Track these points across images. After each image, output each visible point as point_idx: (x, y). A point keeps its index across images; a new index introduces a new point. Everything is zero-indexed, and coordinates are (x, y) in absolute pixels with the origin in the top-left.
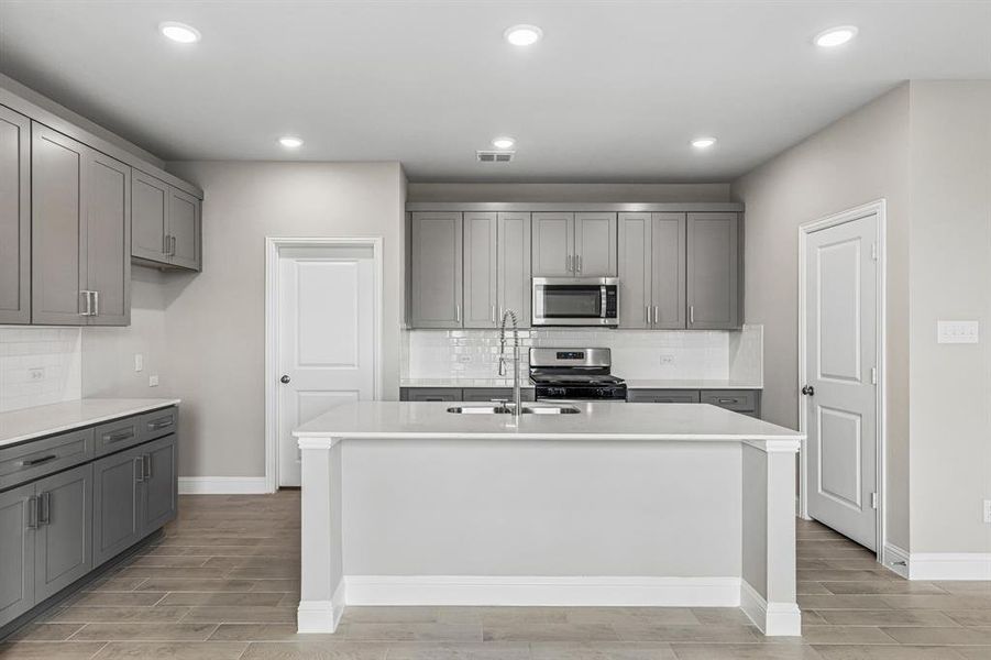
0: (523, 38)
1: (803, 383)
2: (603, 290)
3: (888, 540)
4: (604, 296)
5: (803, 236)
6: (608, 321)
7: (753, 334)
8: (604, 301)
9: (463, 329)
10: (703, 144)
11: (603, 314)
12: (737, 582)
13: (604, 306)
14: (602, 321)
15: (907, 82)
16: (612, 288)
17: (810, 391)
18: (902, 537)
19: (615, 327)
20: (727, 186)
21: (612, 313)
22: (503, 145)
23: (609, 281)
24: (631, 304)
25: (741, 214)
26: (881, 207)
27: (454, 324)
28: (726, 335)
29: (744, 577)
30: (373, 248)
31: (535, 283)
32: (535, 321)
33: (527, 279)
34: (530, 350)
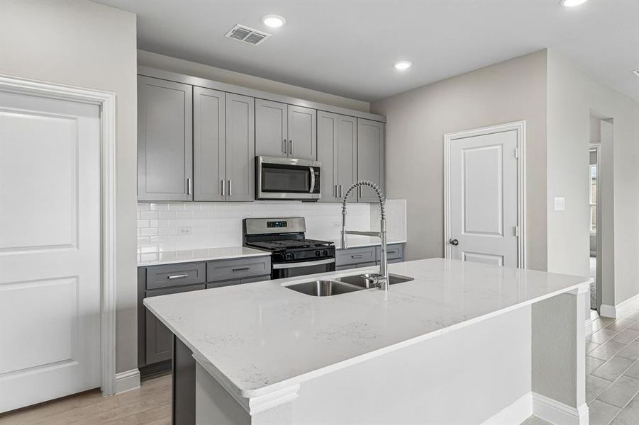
1: (449, 236)
2: (312, 170)
4: (313, 176)
5: (448, 141)
6: (315, 196)
7: (396, 208)
8: (313, 180)
9: (193, 201)
10: (403, 67)
11: (312, 191)
13: (312, 185)
16: (317, 170)
17: (455, 243)
20: (368, 105)
21: (317, 191)
22: (272, 25)
24: (328, 183)
25: (384, 124)
26: (522, 125)
27: (185, 197)
28: (368, 206)
29: (533, 390)
30: (100, 106)
31: (261, 160)
32: (261, 195)
33: (252, 157)
34: (244, 221)
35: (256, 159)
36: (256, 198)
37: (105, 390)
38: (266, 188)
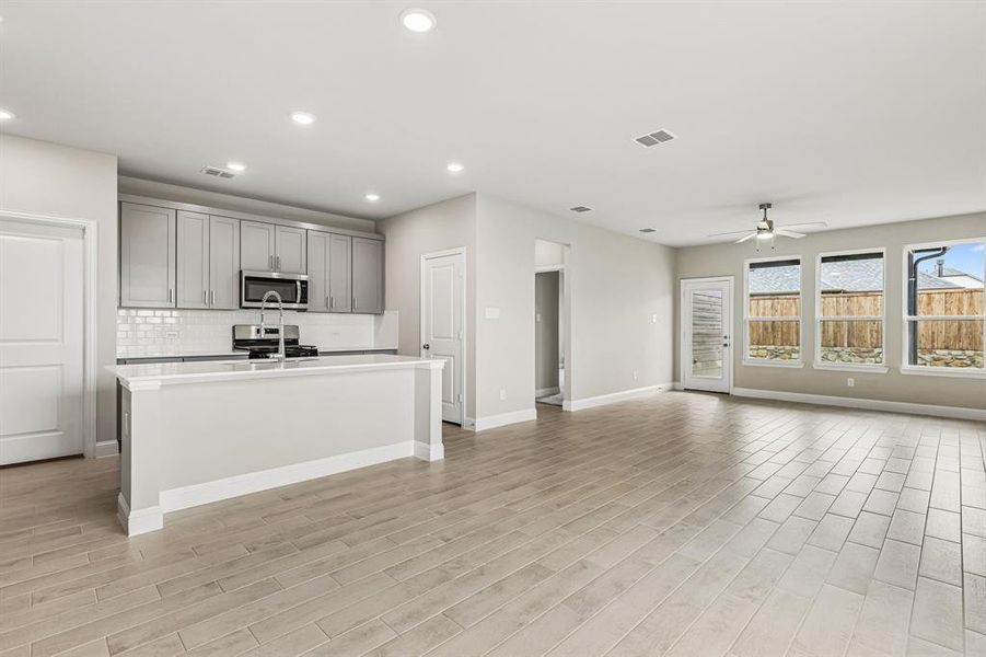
0: (303, 119)
1: (423, 343)
2: (298, 284)
3: (467, 416)
4: (299, 288)
5: (423, 261)
6: (302, 306)
7: (391, 316)
8: (299, 292)
9: (176, 308)
10: (373, 198)
11: (298, 301)
12: (412, 443)
13: (299, 296)
14: (295, 306)
15: (474, 193)
16: (304, 283)
17: (426, 347)
18: (472, 414)
19: (305, 310)
20: (372, 223)
21: (304, 300)
22: (236, 168)
23: (304, 278)
24: (316, 295)
25: (383, 242)
26: (463, 250)
27: (168, 305)
28: (373, 317)
29: (416, 439)
30: (84, 230)
31: (244, 275)
32: (245, 304)
33: (237, 271)
34: (234, 327)
35: (241, 272)
36: (241, 307)
37: (87, 455)
38: (250, 297)
